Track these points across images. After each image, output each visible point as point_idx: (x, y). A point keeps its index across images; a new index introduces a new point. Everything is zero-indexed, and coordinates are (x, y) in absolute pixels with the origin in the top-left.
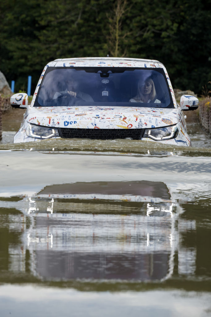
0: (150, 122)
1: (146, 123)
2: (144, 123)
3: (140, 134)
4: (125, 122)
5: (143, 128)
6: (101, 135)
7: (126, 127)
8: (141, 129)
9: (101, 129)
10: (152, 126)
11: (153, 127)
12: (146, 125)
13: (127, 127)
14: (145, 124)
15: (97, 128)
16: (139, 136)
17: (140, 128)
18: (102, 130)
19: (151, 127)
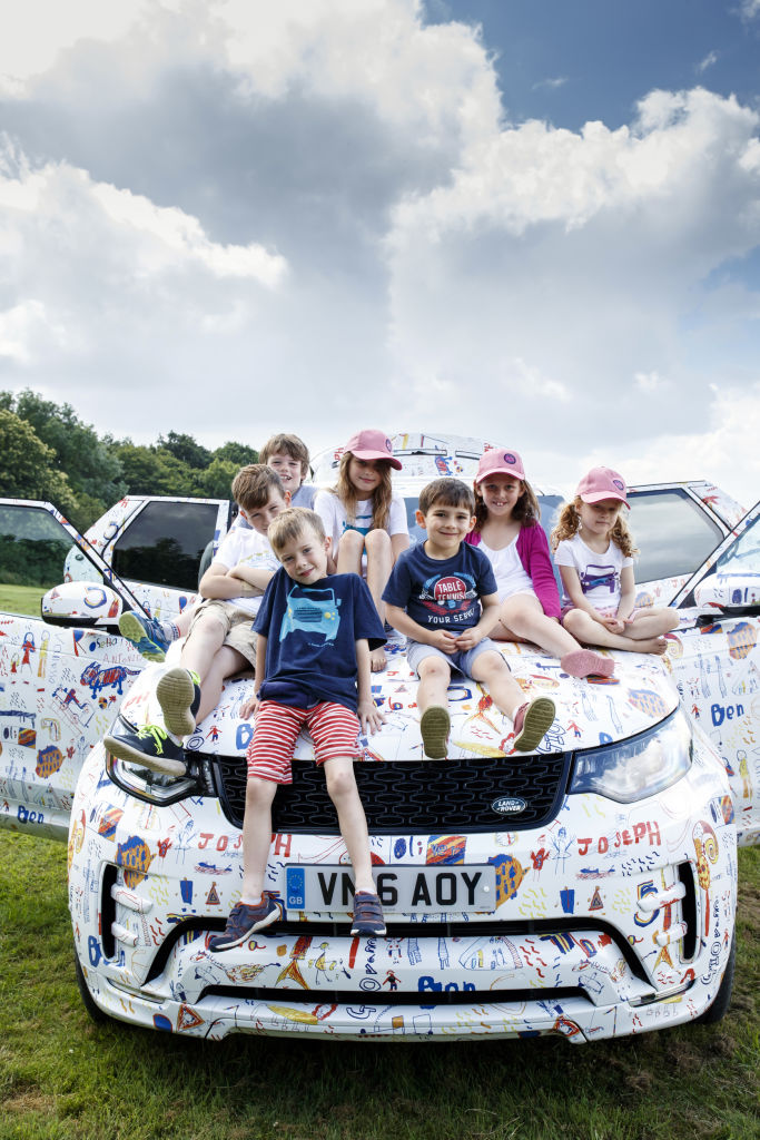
0: (590, 715)
1: (574, 726)
2: (566, 726)
3: (557, 779)
4: (490, 723)
5: (565, 749)
6: (390, 790)
7: (493, 750)
8: (560, 755)
9: (390, 763)
10: (602, 735)
11: (606, 739)
12: (577, 733)
13: (501, 748)
14: (573, 730)
15: (371, 759)
16: (554, 790)
17: (553, 751)
18: (393, 766)
19: (597, 743)
